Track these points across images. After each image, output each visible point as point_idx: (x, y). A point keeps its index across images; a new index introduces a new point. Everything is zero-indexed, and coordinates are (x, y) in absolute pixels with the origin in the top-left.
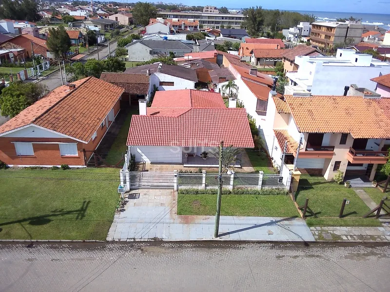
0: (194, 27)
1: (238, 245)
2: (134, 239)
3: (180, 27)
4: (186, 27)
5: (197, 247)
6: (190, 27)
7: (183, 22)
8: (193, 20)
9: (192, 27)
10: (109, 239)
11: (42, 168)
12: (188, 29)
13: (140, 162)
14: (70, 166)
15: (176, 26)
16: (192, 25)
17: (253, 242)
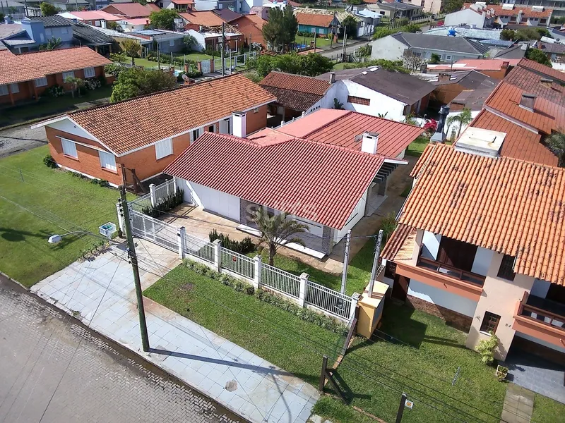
0: (539, 21)
1: (160, 380)
2: (56, 301)
3: (514, 18)
4: (524, 19)
5: (108, 352)
6: (531, 19)
7: (521, 11)
8: (542, 7)
9: (536, 20)
10: (34, 289)
11: (83, 177)
12: (528, 23)
13: (190, 203)
14: (111, 184)
15: (506, 17)
16: (537, 16)
17: (188, 387)
